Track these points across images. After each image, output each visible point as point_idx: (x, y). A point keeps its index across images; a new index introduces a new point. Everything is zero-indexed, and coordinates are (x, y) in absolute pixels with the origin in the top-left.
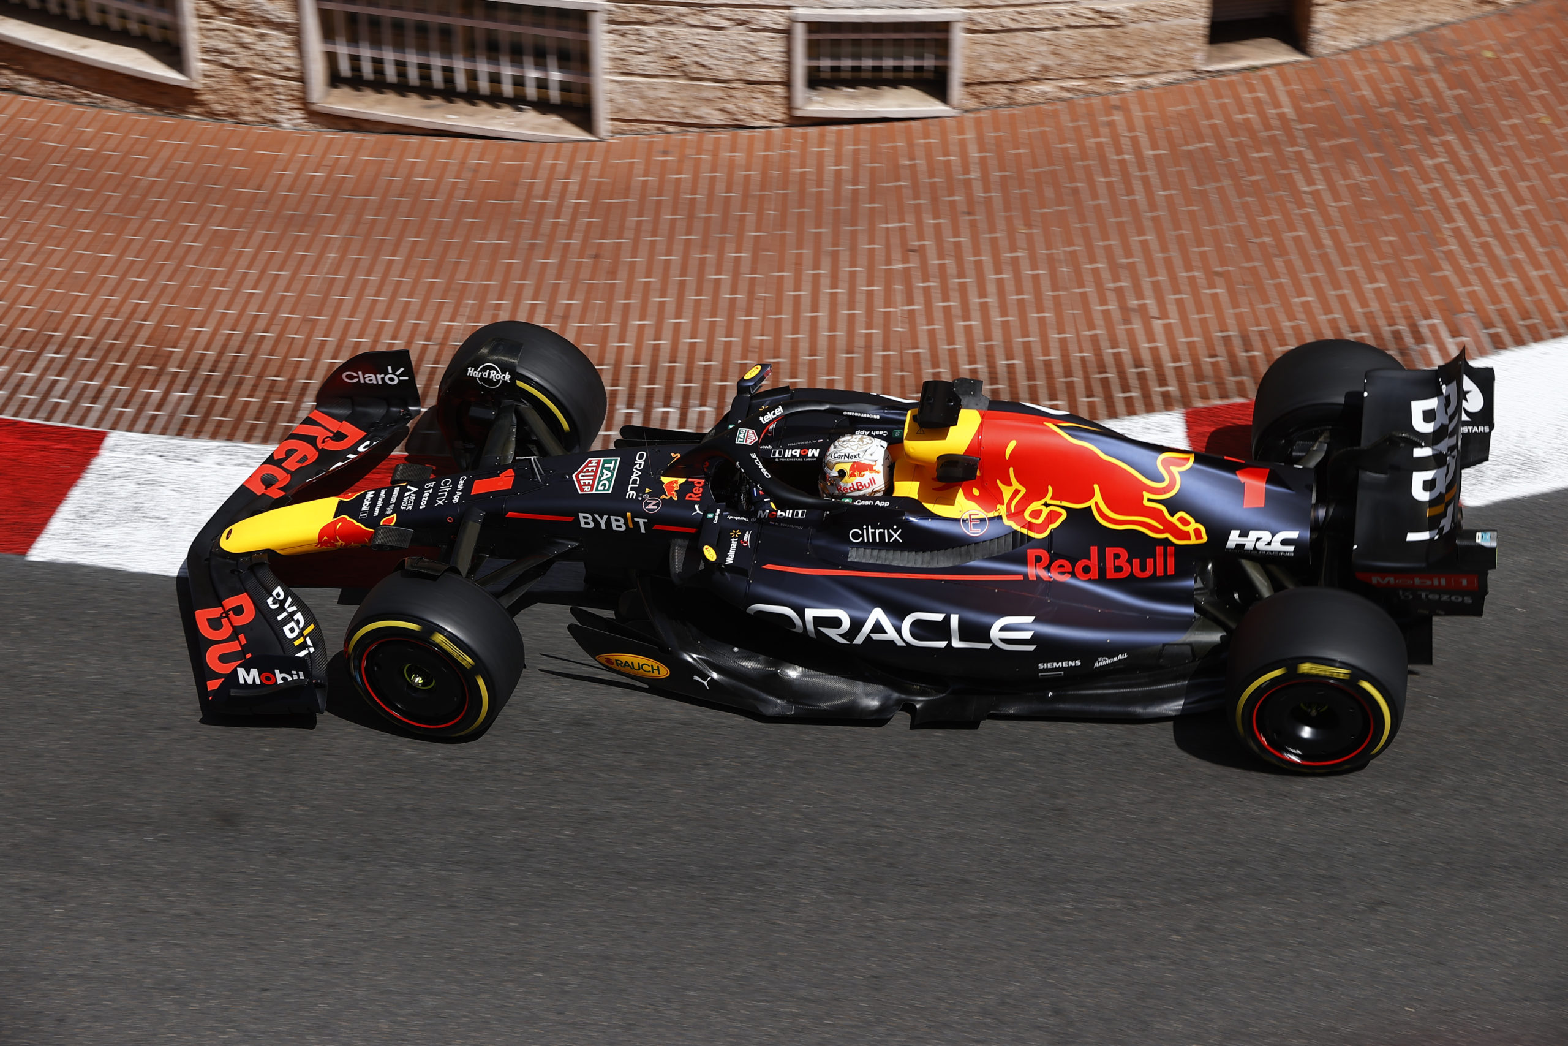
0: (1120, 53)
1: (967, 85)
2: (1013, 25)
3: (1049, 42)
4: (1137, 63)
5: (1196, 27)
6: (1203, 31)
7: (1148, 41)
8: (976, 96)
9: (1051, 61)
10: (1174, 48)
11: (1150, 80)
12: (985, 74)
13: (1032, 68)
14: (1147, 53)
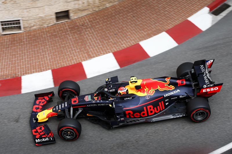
0: (44, 22)
1: (24, 28)
2: (28, 19)
3: (34, 21)
5: (54, 17)
9: (35, 24)
10: (51, 20)
11: (49, 25)
12: (26, 26)
13: (32, 25)
14: (48, 21)
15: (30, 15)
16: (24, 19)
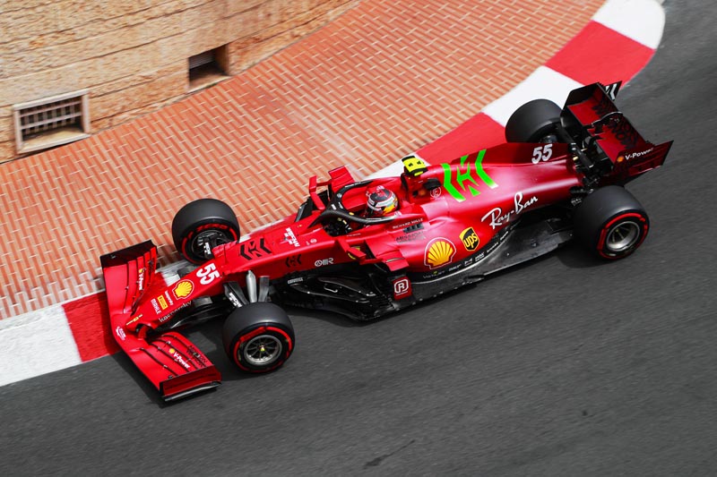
0: (154, 93)
1: (92, 122)
2: (109, 91)
3: (124, 95)
4: (161, 96)
5: (184, 74)
6: (186, 76)
7: (164, 85)
8: (96, 126)
9: (126, 103)
10: (176, 85)
11: (168, 102)
12: (98, 115)
13: (118, 108)
14: (165, 90)
15: (115, 75)
16: (95, 90)
